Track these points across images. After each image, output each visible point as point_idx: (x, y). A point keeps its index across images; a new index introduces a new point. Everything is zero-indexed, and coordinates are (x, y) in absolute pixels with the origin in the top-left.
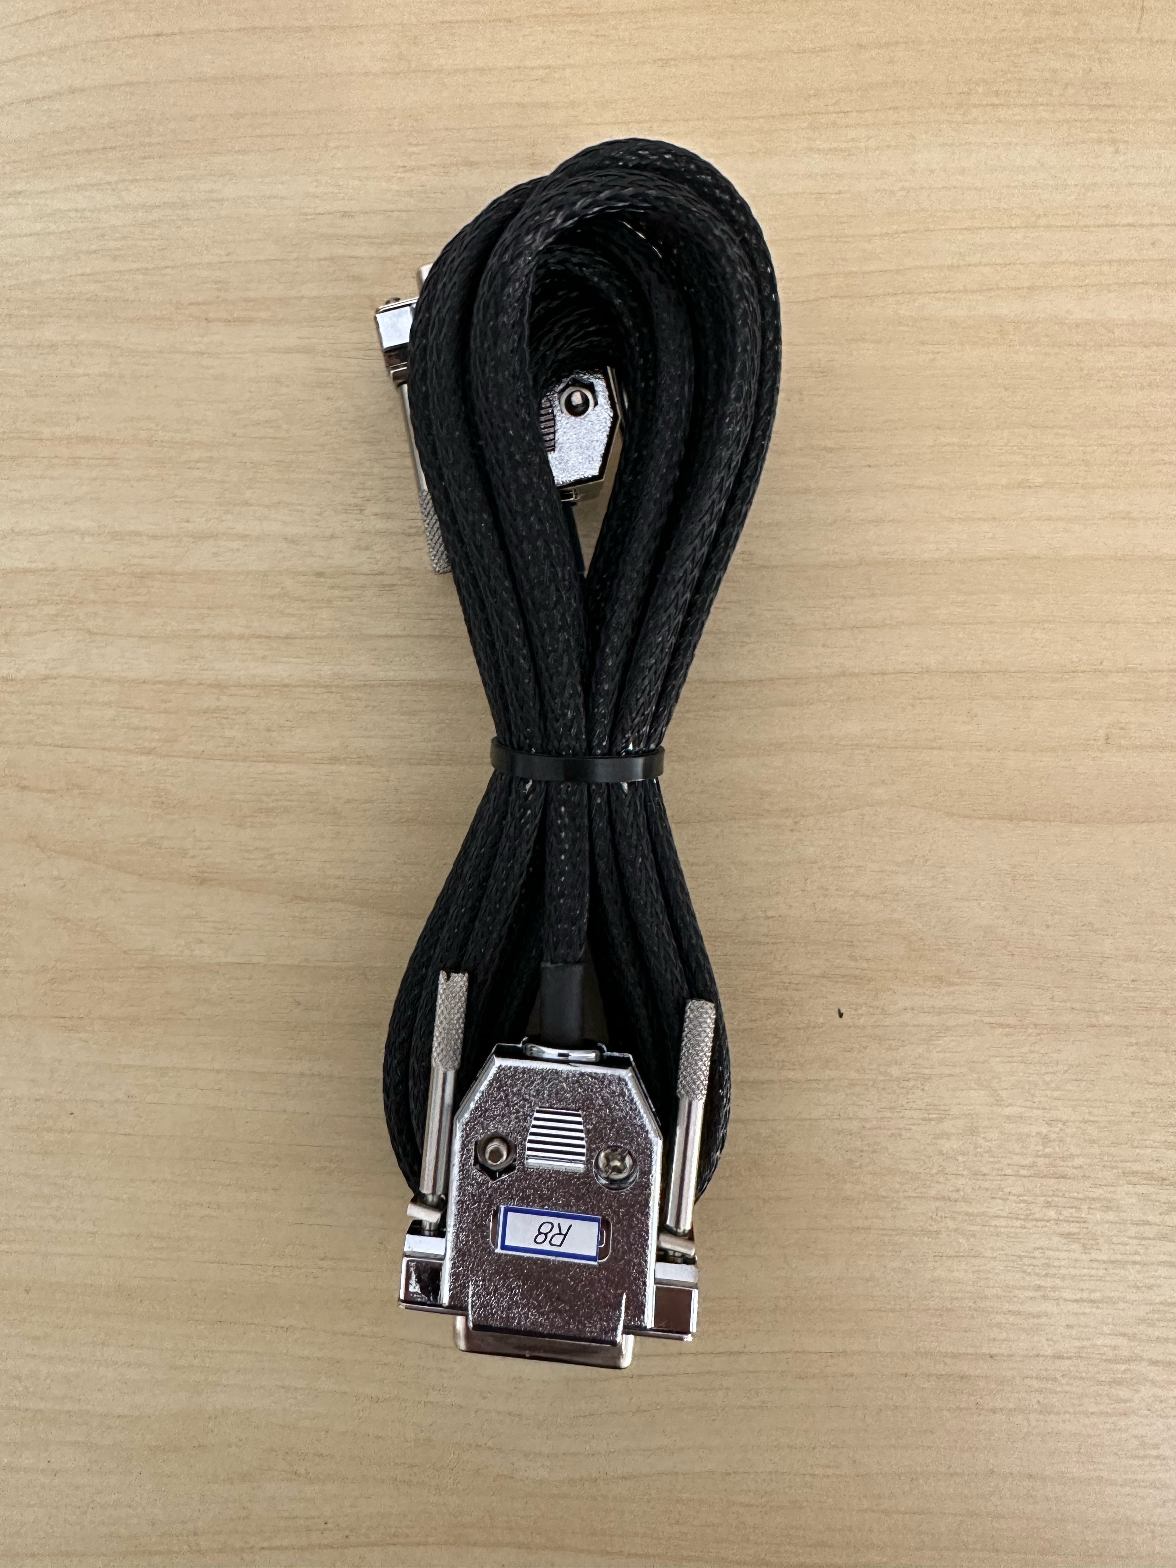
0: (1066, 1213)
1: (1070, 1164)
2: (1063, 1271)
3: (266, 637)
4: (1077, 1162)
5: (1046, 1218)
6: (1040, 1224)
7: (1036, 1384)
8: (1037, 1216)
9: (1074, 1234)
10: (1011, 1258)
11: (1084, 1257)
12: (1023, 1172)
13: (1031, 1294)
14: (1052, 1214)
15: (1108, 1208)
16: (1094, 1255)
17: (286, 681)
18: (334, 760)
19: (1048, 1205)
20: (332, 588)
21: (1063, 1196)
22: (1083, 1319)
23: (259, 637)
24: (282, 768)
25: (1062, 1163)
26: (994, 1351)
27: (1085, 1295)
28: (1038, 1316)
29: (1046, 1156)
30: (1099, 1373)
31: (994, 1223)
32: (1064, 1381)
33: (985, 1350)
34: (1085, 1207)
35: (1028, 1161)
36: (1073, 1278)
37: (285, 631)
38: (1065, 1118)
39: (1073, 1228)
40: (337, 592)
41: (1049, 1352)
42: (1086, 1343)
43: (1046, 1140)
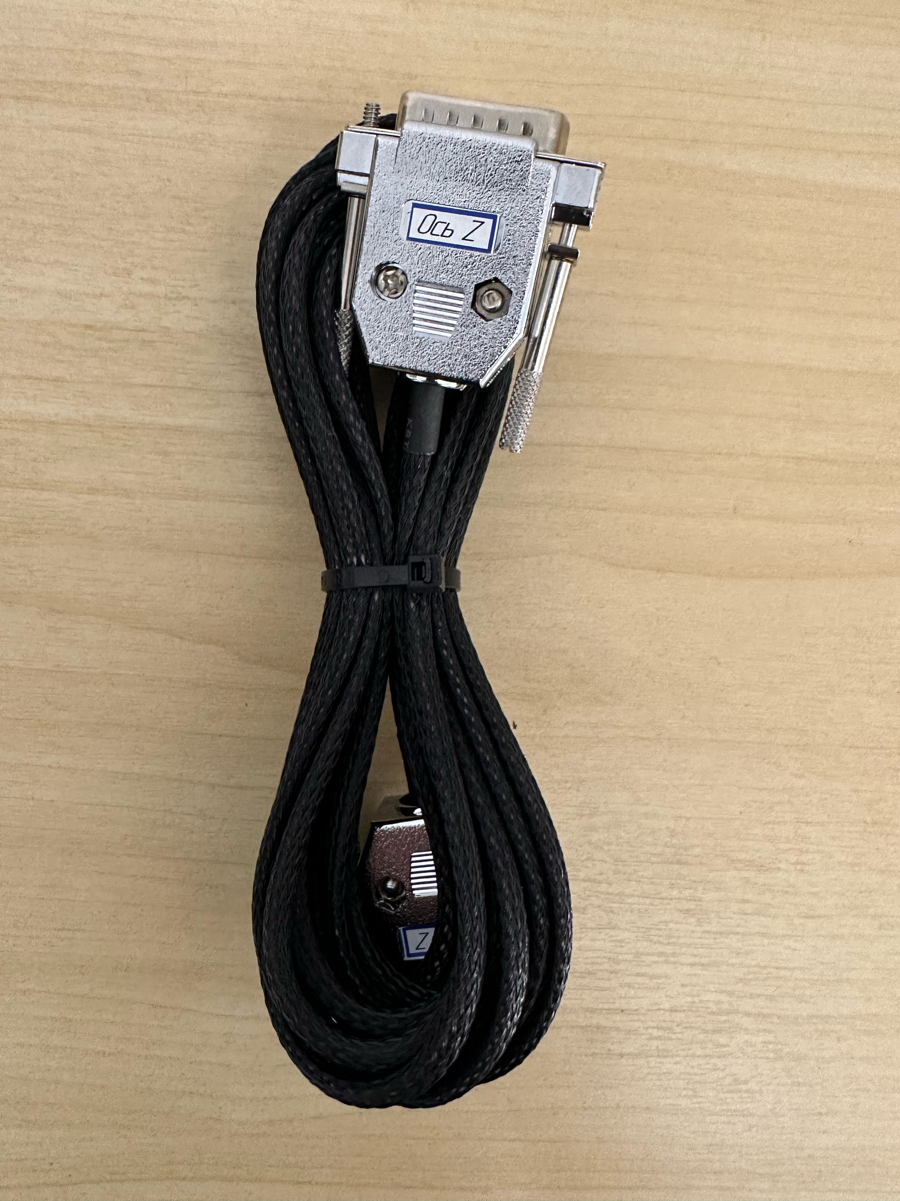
0: (687, 893)
1: (690, 853)
2: (681, 941)
3: (36, 379)
4: (697, 851)
5: (669, 897)
6: (666, 901)
7: (655, 1033)
8: (664, 895)
9: (692, 910)
10: (642, 930)
11: (698, 929)
12: (654, 859)
13: (655, 958)
14: (675, 893)
15: (718, 889)
16: (707, 927)
17: (54, 419)
18: (92, 491)
19: (672, 886)
20: (99, 339)
21: (684, 879)
22: (694, 980)
23: (30, 378)
24: (45, 495)
25: (685, 853)
26: (625, 1007)
27: (697, 960)
28: (658, 977)
29: (673, 846)
30: (704, 1023)
31: (629, 901)
32: (678, 1030)
33: (617, 1005)
34: (700, 888)
35: (659, 849)
36: (689, 946)
37: (55, 374)
38: (688, 815)
39: (692, 905)
40: (105, 345)
41: (667, 1006)
42: (696, 999)
43: (673, 834)
